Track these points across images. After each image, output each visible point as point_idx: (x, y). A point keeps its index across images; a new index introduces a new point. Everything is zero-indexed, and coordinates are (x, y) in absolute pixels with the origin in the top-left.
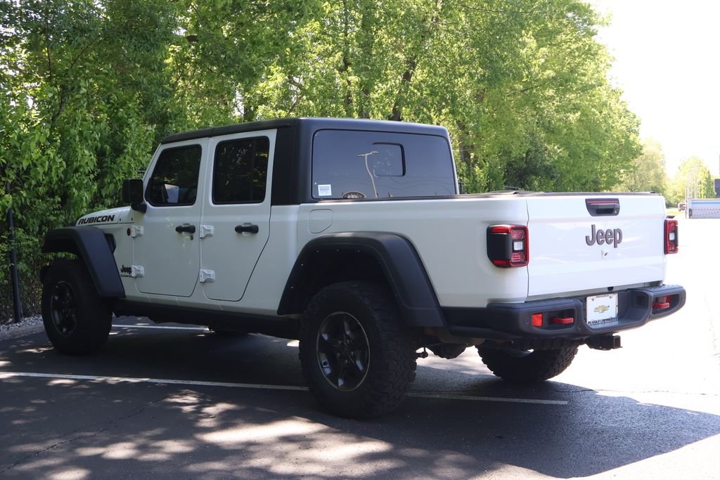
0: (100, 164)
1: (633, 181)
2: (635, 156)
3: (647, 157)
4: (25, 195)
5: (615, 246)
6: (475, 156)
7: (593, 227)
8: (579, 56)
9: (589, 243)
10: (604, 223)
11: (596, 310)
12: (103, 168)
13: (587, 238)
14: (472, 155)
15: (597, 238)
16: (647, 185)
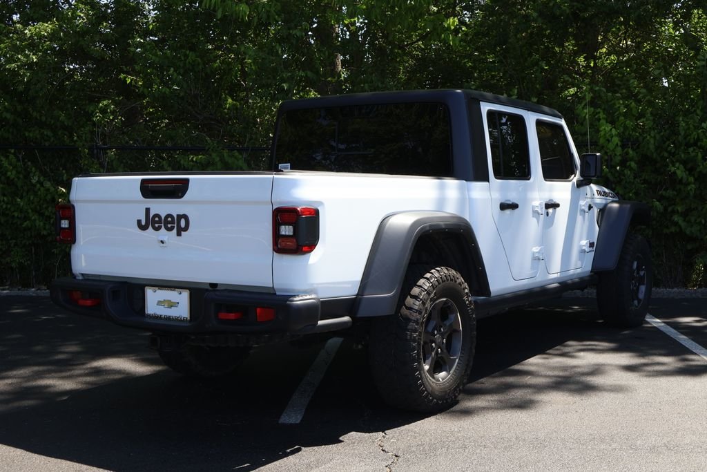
5: (179, 234)
7: (148, 210)
9: (143, 227)
10: (162, 207)
11: (160, 303)
13: (139, 222)
15: (151, 222)
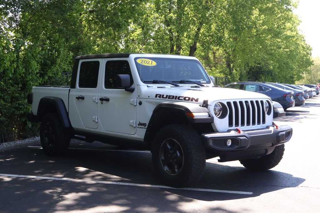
0: (42, 69)
1: (310, 77)
2: (310, 65)
3: (316, 66)
4: (3, 84)
6: (233, 65)
8: (282, 20)
12: (44, 71)
14: (232, 65)
16: (316, 79)
